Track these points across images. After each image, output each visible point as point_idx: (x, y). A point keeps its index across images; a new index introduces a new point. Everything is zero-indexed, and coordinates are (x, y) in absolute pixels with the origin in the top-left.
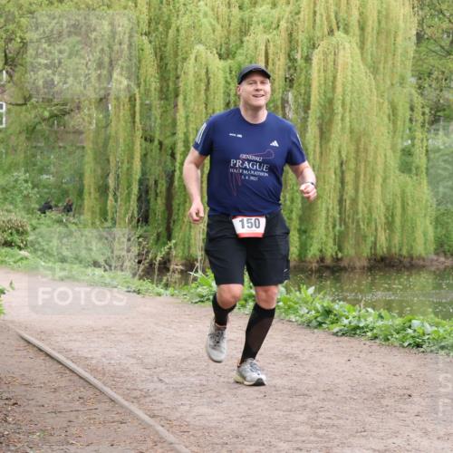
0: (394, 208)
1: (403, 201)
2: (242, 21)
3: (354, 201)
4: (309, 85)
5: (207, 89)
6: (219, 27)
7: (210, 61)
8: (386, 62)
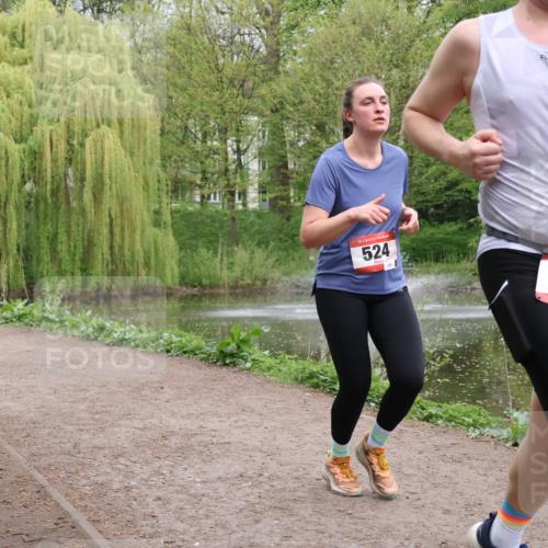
0: (150, 251)
1: (156, 248)
2: (31, 115)
3: (121, 247)
4: (84, 163)
5: (7, 166)
6: (13, 120)
7: (9, 145)
8: (139, 148)
